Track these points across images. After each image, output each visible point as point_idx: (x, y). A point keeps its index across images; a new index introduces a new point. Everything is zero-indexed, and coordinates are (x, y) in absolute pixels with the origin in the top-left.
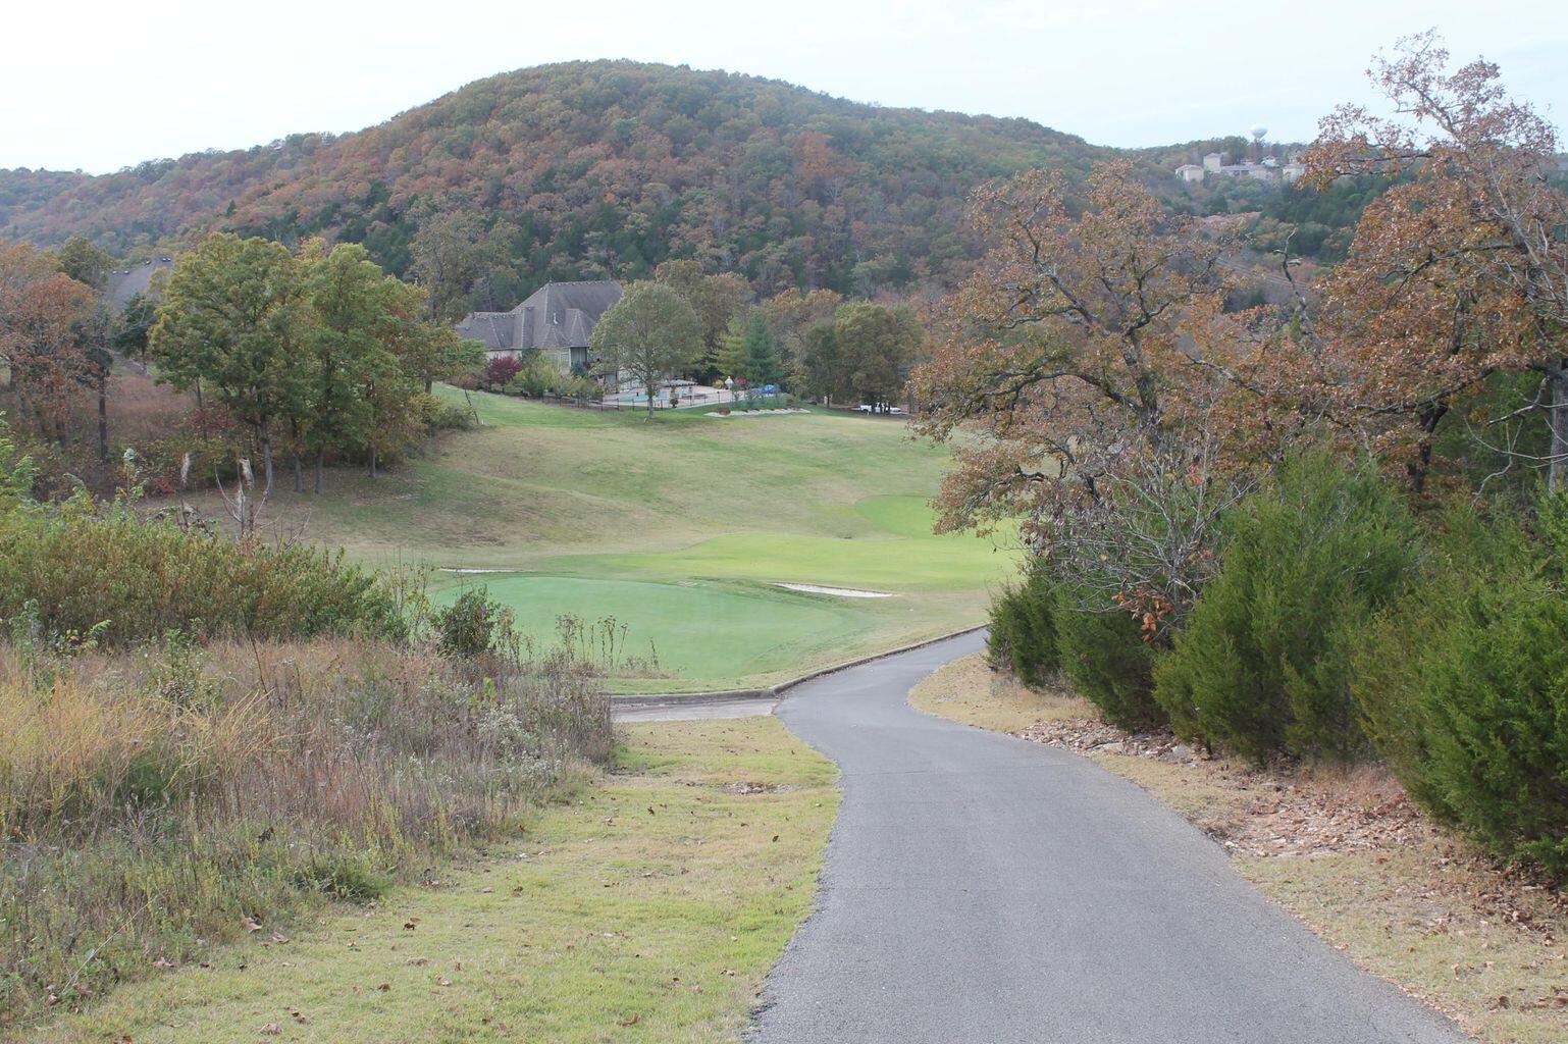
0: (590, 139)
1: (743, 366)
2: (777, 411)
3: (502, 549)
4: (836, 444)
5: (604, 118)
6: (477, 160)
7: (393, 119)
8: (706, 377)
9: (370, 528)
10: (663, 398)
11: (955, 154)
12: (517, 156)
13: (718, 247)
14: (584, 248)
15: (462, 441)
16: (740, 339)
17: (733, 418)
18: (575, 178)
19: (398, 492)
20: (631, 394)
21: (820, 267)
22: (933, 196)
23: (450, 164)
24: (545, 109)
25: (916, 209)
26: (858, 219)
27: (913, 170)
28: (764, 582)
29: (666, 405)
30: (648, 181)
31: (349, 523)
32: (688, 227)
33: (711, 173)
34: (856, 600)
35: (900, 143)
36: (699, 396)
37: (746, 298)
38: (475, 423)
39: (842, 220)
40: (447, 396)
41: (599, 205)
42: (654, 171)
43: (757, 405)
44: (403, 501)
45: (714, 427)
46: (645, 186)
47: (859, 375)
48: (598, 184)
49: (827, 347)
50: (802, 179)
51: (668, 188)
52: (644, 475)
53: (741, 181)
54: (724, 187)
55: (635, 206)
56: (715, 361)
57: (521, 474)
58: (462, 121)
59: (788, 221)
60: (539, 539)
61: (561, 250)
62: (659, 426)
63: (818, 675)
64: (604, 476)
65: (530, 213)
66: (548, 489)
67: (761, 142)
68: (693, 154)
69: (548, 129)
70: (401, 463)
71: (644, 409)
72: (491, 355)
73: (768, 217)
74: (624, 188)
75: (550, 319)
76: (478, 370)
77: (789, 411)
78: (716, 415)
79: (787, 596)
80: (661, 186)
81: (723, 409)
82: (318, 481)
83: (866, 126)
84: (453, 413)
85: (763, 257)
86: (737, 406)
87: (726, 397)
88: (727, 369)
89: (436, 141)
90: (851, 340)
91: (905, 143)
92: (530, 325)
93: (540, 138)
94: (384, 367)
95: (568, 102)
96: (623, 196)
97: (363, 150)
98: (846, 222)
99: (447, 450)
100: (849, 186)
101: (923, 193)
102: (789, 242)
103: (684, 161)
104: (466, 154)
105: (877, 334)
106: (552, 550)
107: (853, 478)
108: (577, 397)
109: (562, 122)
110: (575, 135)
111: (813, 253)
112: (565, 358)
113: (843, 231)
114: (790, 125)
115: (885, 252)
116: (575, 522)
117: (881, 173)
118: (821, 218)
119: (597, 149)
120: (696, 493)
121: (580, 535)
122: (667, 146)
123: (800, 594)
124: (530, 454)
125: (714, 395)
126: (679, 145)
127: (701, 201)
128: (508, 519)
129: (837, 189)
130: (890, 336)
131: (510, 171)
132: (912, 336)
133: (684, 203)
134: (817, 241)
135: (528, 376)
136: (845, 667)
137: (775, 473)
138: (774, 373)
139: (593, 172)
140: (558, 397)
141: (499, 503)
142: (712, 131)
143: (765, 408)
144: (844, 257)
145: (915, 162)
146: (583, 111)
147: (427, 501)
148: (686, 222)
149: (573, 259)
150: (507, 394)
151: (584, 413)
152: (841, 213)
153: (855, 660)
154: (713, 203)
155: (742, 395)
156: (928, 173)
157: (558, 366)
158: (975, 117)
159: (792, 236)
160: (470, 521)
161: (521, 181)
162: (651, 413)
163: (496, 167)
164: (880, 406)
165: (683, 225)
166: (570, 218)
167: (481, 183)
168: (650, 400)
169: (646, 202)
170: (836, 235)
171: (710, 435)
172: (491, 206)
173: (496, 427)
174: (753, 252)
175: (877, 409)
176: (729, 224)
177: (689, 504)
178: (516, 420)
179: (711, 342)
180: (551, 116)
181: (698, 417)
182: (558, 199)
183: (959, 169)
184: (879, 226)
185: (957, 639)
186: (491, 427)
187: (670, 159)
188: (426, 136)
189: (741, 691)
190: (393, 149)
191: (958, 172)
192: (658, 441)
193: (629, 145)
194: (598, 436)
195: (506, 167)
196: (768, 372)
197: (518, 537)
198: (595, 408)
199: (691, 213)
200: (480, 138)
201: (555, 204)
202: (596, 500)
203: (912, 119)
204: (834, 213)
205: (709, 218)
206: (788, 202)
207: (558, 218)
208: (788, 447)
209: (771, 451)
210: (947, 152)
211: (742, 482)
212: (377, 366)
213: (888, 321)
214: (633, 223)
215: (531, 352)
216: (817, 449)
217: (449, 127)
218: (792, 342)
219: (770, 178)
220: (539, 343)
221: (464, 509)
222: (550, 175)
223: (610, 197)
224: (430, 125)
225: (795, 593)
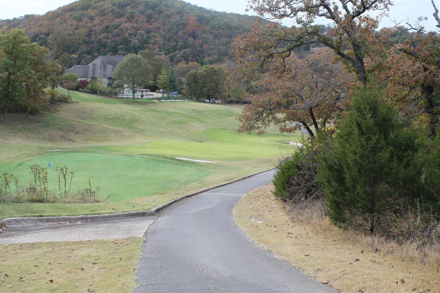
0: (121, 16)
1: (166, 86)
2: (177, 100)
3: (73, 143)
4: (197, 111)
5: (125, 10)
6: (84, 22)
7: (57, 9)
8: (154, 89)
9: (23, 135)
10: (138, 95)
11: (237, 25)
12: (97, 21)
13: (161, 52)
14: (118, 51)
15: (65, 107)
16: (165, 77)
17: (163, 102)
18: (115, 29)
19: (37, 122)
20: (127, 93)
21: (193, 59)
22: (229, 38)
23: (75, 23)
24: (106, 6)
25: (224, 42)
26: (206, 44)
27: (223, 29)
28: (168, 156)
29: (139, 97)
30: (139, 30)
31: (15, 133)
32: (151, 45)
33: (159, 28)
34: (203, 163)
35: (219, 21)
36: (150, 95)
37: (168, 64)
38: (71, 100)
39: (200, 44)
40: (61, 91)
41: (123, 37)
42: (141, 27)
43: (170, 98)
44: (38, 125)
45: (155, 105)
46: (138, 32)
47: (205, 89)
48: (123, 30)
49: (195, 79)
50: (188, 31)
51: (145, 33)
52: (129, 119)
53: (169, 31)
54: (163, 33)
55: (134, 38)
56: (157, 84)
57: (85, 118)
58: (79, 10)
59: (183, 44)
60: (88, 140)
61: (110, 51)
62: (136, 104)
63: (183, 198)
64: (115, 120)
65: (100, 39)
66: (93, 123)
67: (175, 19)
68: (153, 22)
69: (107, 13)
70: (40, 113)
71: (131, 98)
72: (79, 79)
73: (177, 42)
74: (131, 32)
75: (101, 68)
76: (75, 84)
77: (181, 100)
78: (156, 101)
79: (176, 161)
80: (143, 32)
81: (159, 99)
82: (5, 117)
83: (209, 15)
84: (62, 96)
85: (175, 55)
86: (163, 98)
87: (160, 95)
88: (161, 86)
89: (71, 16)
90: (202, 78)
91: (221, 21)
92: (94, 70)
93: (104, 16)
94: (29, 75)
95: (114, 5)
96: (131, 35)
97: (47, 18)
98: (202, 45)
99: (59, 109)
100: (203, 33)
101: (226, 37)
102: (183, 51)
103: (151, 24)
104: (80, 20)
105: (211, 76)
106: (92, 144)
107: (202, 122)
108: (109, 94)
109: (112, 11)
110: (115, 15)
111: (191, 54)
112: (106, 81)
113: (201, 47)
114: (185, 14)
115: (214, 54)
116: (102, 135)
117: (213, 30)
118: (194, 43)
119: (123, 19)
120: (148, 126)
121: (103, 139)
122: (145, 19)
123: (181, 161)
124: (89, 111)
125: (156, 95)
126: (149, 19)
127: (155, 37)
128: (77, 133)
129: (199, 34)
130: (216, 76)
131: (95, 26)
132: (223, 76)
133: (150, 37)
134: (192, 51)
135: (92, 86)
136: (197, 194)
137: (175, 120)
138: (177, 89)
139: (121, 27)
140: (102, 93)
141: (74, 127)
142: (160, 15)
143: (173, 99)
144: (201, 56)
145: (224, 27)
146: (118, 7)
147: (47, 126)
148: (150, 43)
149: (114, 54)
150: (85, 92)
151: (111, 99)
152: (200, 42)
153: (202, 190)
154: (159, 38)
155: (165, 95)
156: (228, 30)
157: (103, 83)
158: (242, 15)
159: (184, 49)
160: (62, 133)
161: (98, 29)
162: (134, 99)
163: (90, 24)
164: (212, 100)
165: (149, 44)
166: (113, 41)
167: (85, 29)
168: (134, 96)
169: (138, 37)
170: (199, 49)
171: (153, 107)
172: (88, 37)
173: (78, 102)
174: (172, 53)
175: (211, 101)
176: (164, 44)
177: (145, 130)
178: (86, 100)
179: (155, 78)
180: (108, 9)
181: (150, 101)
182: (110, 35)
183: (238, 29)
184: (213, 46)
185: (246, 180)
186: (76, 102)
187: (146, 23)
188: (68, 14)
189: (133, 212)
190: (57, 18)
191: (237, 30)
192: (136, 109)
193: (133, 19)
194: (115, 106)
195: (93, 24)
196: (175, 88)
197: (80, 139)
198: (114, 97)
199: (152, 41)
200: (85, 15)
201: (109, 37)
202: (111, 127)
203: (223, 15)
204: (199, 42)
205: (158, 42)
206: (183, 38)
207: (109, 41)
208: (180, 112)
209: (175, 113)
210: (234, 24)
211: (164, 123)
212: (27, 75)
213: (215, 72)
214: (133, 43)
215: (94, 78)
216: (190, 112)
217: (75, 12)
218: (183, 79)
219: (178, 30)
220: (97, 75)
221: (61, 129)
222: (107, 27)
223: (127, 35)
224: (69, 11)
225: (179, 160)
